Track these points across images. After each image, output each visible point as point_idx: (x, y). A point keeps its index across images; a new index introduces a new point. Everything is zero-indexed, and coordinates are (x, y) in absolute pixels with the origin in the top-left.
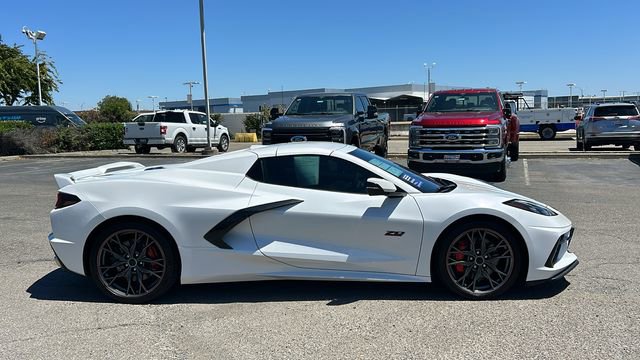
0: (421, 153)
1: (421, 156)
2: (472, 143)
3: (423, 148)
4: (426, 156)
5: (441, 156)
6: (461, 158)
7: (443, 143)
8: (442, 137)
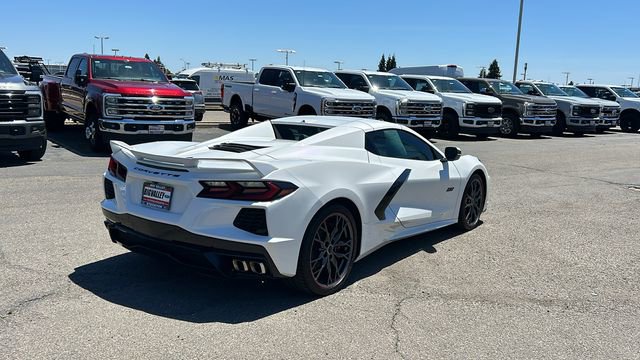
0: (122, 124)
1: (122, 126)
2: (174, 114)
3: (123, 118)
4: (128, 127)
5: (146, 127)
6: (166, 129)
7: (146, 113)
8: (145, 108)
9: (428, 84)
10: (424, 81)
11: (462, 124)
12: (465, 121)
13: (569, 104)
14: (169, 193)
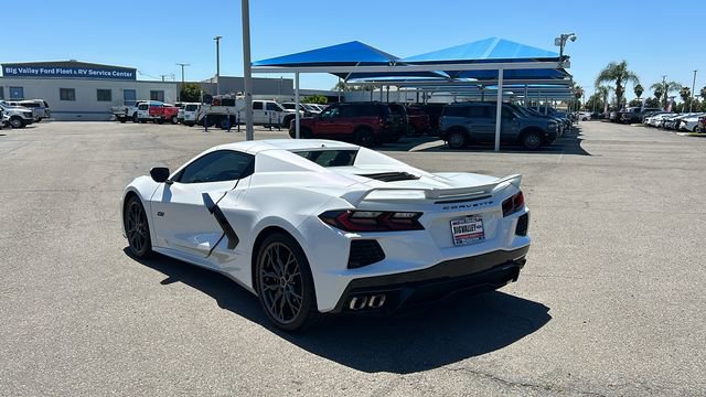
14: (480, 223)
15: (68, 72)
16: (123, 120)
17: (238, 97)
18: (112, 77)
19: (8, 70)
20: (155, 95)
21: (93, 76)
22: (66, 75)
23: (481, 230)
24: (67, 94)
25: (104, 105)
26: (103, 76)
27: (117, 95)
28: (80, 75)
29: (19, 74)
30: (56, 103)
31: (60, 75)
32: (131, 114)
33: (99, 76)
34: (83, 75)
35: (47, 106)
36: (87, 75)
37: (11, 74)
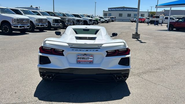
9: (38, 13)
10: (37, 12)
11: (52, 25)
12: (53, 25)
13: (75, 19)
14: (92, 57)
15: (122, 9)
16: (132, 22)
17: (161, 15)
18: (132, 10)
19: (109, 9)
20: (142, 15)
21: (128, 10)
22: (121, 10)
23: (92, 60)
24: (121, 15)
25: (129, 18)
26: (130, 10)
27: (132, 15)
28: (124, 10)
29: (111, 10)
30: (118, 17)
31: (120, 10)
32: (134, 20)
33: (129, 10)
34: (125, 10)
35: (115, 18)
36: (126, 10)
37: (110, 10)
